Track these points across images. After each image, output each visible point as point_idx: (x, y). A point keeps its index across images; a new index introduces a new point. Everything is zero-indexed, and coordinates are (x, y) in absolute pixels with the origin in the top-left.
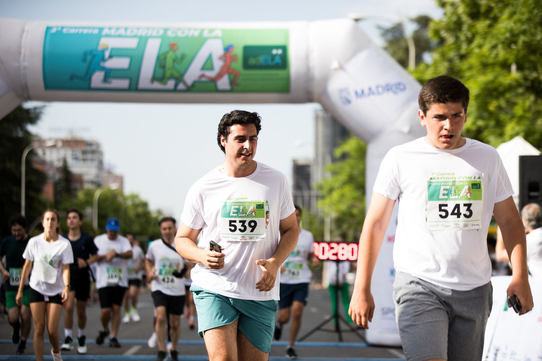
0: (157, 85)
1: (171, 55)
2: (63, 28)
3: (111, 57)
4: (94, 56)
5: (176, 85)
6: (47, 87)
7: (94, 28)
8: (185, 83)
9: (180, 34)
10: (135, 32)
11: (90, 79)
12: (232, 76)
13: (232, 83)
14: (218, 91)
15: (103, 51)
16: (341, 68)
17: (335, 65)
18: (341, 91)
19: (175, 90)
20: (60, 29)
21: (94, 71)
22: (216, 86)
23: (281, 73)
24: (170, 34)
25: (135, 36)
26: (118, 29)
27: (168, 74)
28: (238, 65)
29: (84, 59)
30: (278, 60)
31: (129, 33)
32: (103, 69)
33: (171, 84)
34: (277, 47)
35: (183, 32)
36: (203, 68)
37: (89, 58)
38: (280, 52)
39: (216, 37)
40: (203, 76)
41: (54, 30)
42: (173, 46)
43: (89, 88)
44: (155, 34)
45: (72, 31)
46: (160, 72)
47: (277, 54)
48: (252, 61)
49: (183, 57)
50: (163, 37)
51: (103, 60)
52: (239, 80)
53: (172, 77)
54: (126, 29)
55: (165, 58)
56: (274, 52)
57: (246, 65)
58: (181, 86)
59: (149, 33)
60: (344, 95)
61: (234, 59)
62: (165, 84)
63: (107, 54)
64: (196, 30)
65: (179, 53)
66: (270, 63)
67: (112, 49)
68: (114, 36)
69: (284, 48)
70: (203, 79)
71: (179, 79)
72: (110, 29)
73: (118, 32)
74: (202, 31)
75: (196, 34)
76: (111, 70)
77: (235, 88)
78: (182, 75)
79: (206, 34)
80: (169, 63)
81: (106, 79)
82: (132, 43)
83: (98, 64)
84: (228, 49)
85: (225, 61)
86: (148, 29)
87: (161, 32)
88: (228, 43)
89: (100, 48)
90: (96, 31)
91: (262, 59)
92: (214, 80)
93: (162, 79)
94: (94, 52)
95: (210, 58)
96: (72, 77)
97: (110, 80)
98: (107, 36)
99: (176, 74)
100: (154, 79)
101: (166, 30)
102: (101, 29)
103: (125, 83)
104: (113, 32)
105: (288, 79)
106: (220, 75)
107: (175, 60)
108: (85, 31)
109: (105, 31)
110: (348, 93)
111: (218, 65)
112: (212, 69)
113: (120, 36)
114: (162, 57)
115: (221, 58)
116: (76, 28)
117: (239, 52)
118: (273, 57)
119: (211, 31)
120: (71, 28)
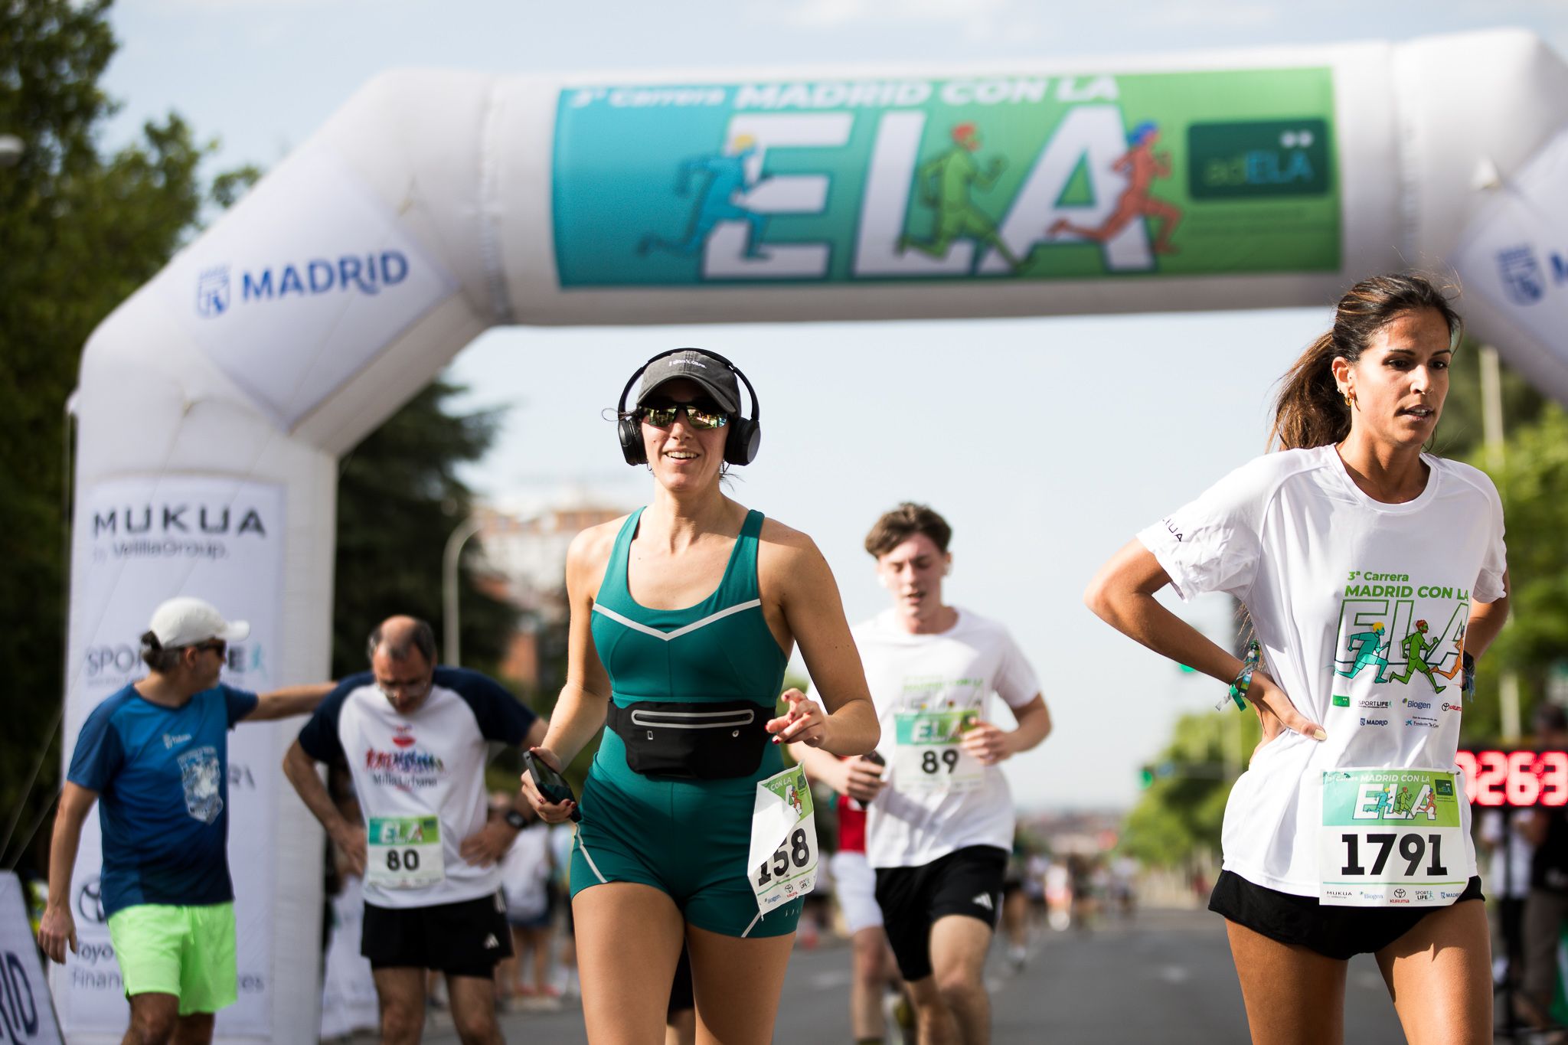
0: (915, 261)
1: (957, 164)
2: (610, 90)
3: (766, 175)
4: (713, 175)
5: (976, 258)
6: (568, 278)
7: (709, 87)
8: (1004, 252)
9: (982, 95)
10: (840, 95)
11: (701, 250)
12: (1155, 223)
13: (1156, 244)
14: (1109, 272)
15: (741, 159)
16: (1504, 184)
17: (1485, 174)
18: (1507, 257)
19: (973, 275)
20: (600, 95)
21: (715, 221)
22: (1103, 257)
23: (1311, 208)
24: (950, 95)
25: (841, 108)
26: (784, 87)
27: (949, 222)
28: (1172, 187)
29: (682, 188)
30: (1300, 166)
31: (819, 99)
32: (742, 215)
33: (959, 256)
34: (1296, 125)
35: (992, 90)
36: (1061, 202)
37: (697, 180)
38: (1306, 139)
39: (1099, 102)
40: (1061, 225)
41: (583, 99)
42: (962, 136)
43: (701, 280)
44: (902, 98)
45: (642, 99)
46: (923, 217)
47: (1297, 148)
48: (1218, 173)
49: (996, 167)
50: (931, 108)
51: (743, 186)
52: (1177, 236)
53: (962, 233)
54: (811, 87)
55: (939, 174)
56: (1289, 140)
57: (1200, 187)
58: (992, 262)
59: (886, 96)
60: (1517, 270)
61: (1158, 167)
62: (941, 255)
63: (754, 167)
64: (1032, 80)
65: (982, 156)
66: (1275, 176)
67: (770, 151)
68: (773, 111)
69: (1320, 128)
70: (1063, 236)
71: (985, 239)
72: (760, 87)
73: (787, 98)
74: (1054, 82)
75: (1036, 92)
76: (768, 217)
77: (1165, 260)
78: (995, 225)
79: (1066, 92)
80: (952, 188)
81: (752, 248)
82: (832, 131)
83: (726, 201)
84: (1139, 137)
85: (1131, 176)
86: (882, 83)
87: (924, 93)
88: (1137, 117)
89: (731, 148)
90: (716, 98)
91: (1248, 166)
92: (1096, 239)
93: (930, 241)
94: (714, 164)
95: (1081, 169)
96: (646, 245)
97: (765, 249)
98: (753, 110)
99: (975, 224)
100: (905, 241)
101: (938, 85)
102: (732, 90)
103: (811, 259)
104: (769, 97)
105: (1334, 227)
106: (1115, 222)
107: (969, 180)
108: (683, 98)
109: (745, 97)
110: (1532, 264)
111: (1109, 187)
112: (1089, 202)
113: (791, 109)
114: (929, 172)
115: (1116, 167)
116: (651, 89)
117: (1173, 144)
118: (1285, 156)
119: (1082, 81)
120: (638, 89)
